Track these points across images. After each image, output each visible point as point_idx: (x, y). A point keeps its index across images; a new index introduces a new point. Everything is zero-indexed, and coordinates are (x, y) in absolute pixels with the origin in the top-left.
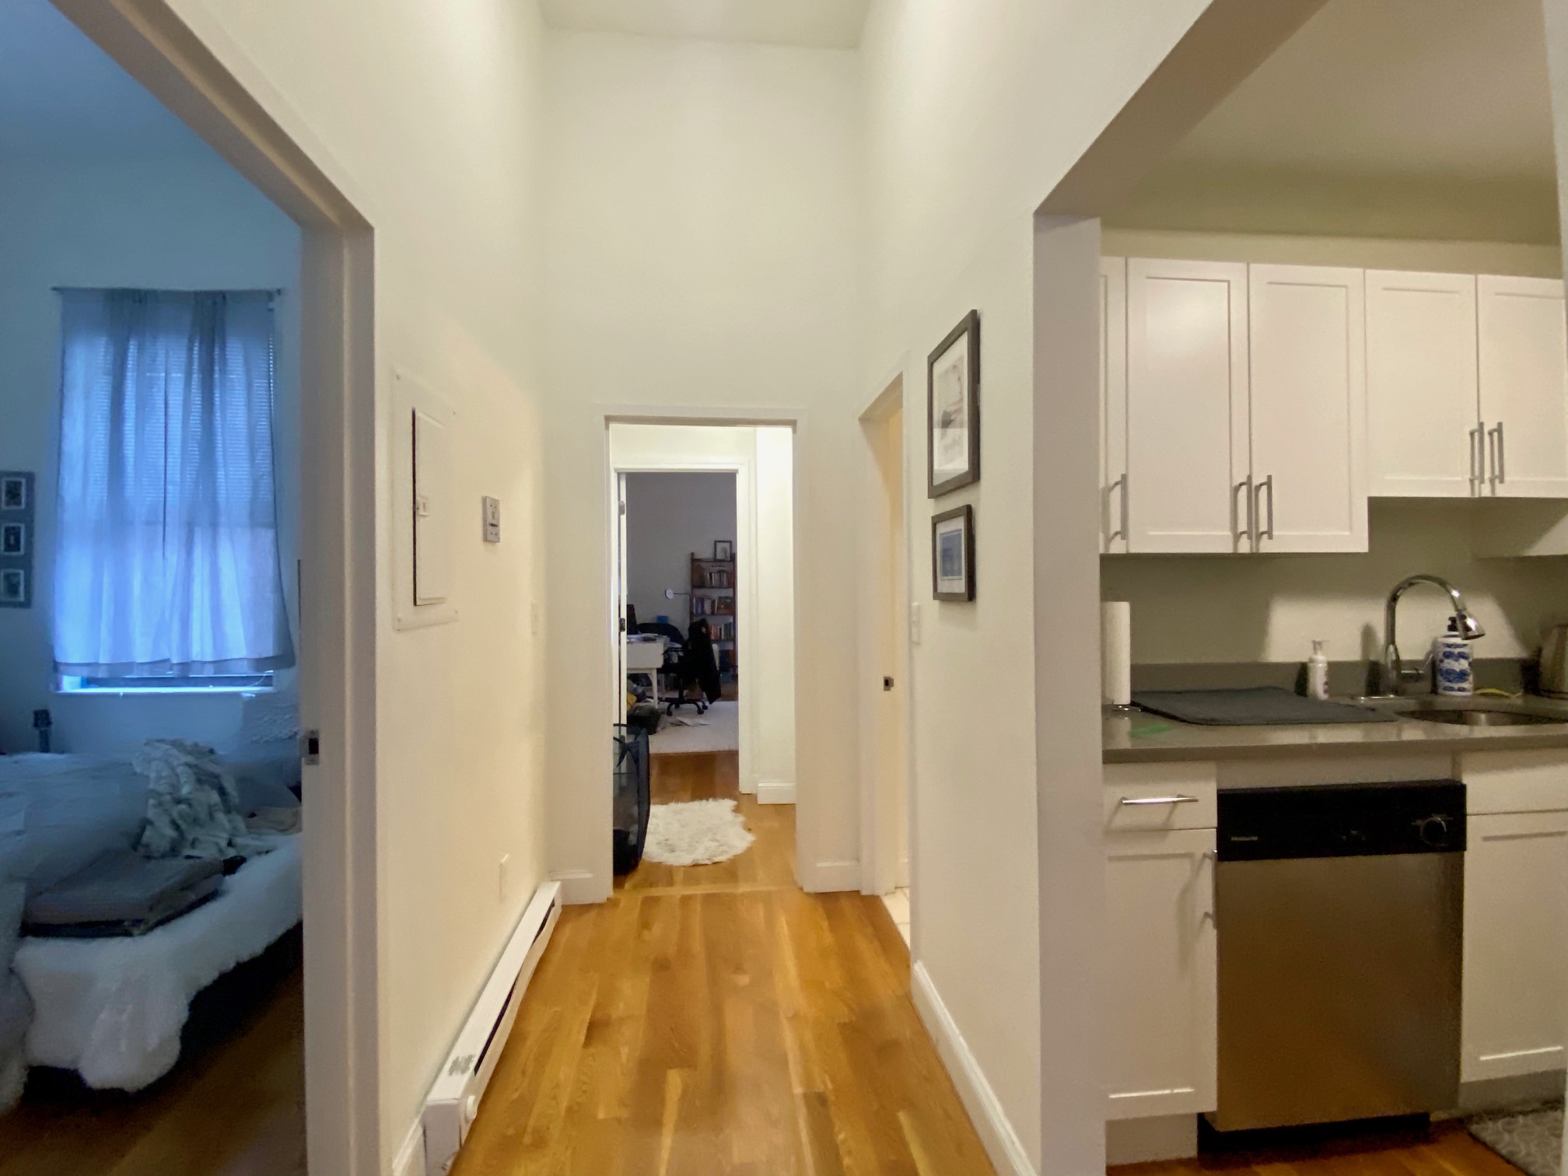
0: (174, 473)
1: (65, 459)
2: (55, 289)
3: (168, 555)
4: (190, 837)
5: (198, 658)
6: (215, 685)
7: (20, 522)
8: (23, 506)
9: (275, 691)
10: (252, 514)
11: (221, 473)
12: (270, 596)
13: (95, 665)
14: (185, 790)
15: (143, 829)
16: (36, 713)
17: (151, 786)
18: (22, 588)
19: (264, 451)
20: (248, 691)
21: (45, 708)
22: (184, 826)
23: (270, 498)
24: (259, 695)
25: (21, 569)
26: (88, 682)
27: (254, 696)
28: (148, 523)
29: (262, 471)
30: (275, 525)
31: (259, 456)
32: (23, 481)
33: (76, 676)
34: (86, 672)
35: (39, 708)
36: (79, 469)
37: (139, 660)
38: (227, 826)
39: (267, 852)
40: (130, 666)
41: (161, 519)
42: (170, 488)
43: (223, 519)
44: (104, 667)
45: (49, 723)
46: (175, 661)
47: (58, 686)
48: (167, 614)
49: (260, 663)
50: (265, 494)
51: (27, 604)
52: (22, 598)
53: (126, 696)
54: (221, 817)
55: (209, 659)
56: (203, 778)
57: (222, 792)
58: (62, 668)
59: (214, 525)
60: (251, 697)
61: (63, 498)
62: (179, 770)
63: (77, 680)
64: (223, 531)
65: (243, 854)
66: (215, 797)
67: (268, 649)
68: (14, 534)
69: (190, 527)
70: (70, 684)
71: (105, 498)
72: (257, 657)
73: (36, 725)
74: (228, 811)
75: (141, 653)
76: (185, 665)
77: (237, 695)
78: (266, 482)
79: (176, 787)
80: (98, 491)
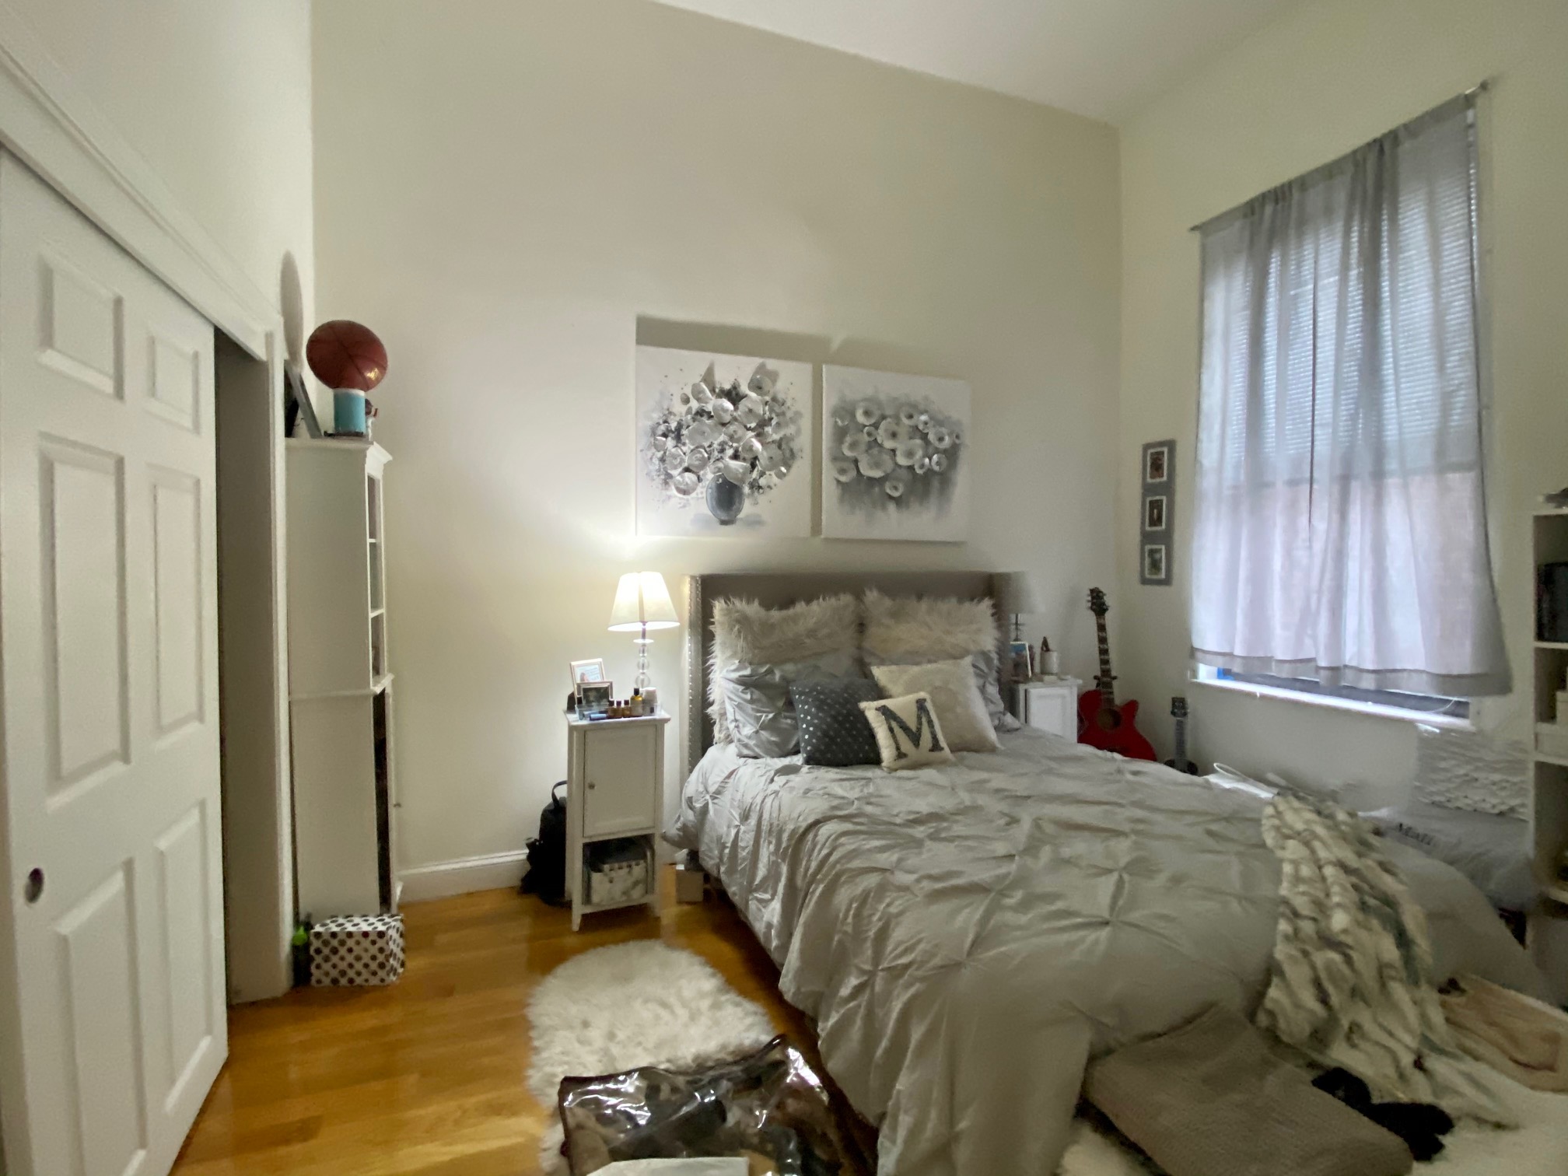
0: (1324, 412)
1: (1203, 419)
2: (1194, 229)
3: (1315, 522)
4: (1345, 1023)
5: (1354, 664)
6: (1376, 702)
7: (1162, 495)
8: (1165, 478)
9: (1473, 729)
10: (1441, 451)
11: (1390, 398)
12: (1468, 577)
13: (1230, 655)
14: (1339, 921)
15: (1267, 984)
16: (1174, 700)
17: (1284, 890)
18: (1163, 565)
19: (1460, 348)
20: (1431, 721)
21: (1183, 697)
22: (1335, 999)
23: (1471, 421)
24: (1446, 731)
25: (1162, 544)
26: (1225, 673)
27: (1438, 731)
28: (1293, 483)
29: (1458, 379)
30: (1481, 465)
31: (1453, 360)
32: (1165, 450)
33: (1210, 665)
34: (1221, 662)
35: (1179, 696)
36: (1217, 428)
37: (1280, 657)
38: (1411, 1014)
39: (1499, 1126)
40: (1267, 661)
41: (1308, 475)
42: (1317, 432)
43: (1392, 464)
44: (1239, 661)
45: (1185, 714)
46: (1322, 663)
47: (1195, 674)
48: (1314, 598)
49: (1448, 681)
50: (1462, 417)
51: (1167, 582)
52: (1163, 576)
53: (1263, 697)
54: (1400, 992)
55: (1371, 667)
56: (1372, 902)
57: (1403, 940)
58: (1199, 655)
59: (1379, 475)
60: (1433, 732)
61: (1201, 465)
62: (1329, 871)
63: (1214, 670)
64: (1392, 483)
65: (1446, 1104)
66: (1390, 951)
67: (1463, 660)
68: (1157, 509)
69: (1345, 480)
70: (1206, 674)
71: (1243, 458)
72: (1444, 672)
73: (1173, 713)
74: (1413, 979)
75: (1280, 647)
76: (1335, 670)
77: (1411, 724)
78: (1463, 399)
79: (1322, 908)
80: (1235, 449)
